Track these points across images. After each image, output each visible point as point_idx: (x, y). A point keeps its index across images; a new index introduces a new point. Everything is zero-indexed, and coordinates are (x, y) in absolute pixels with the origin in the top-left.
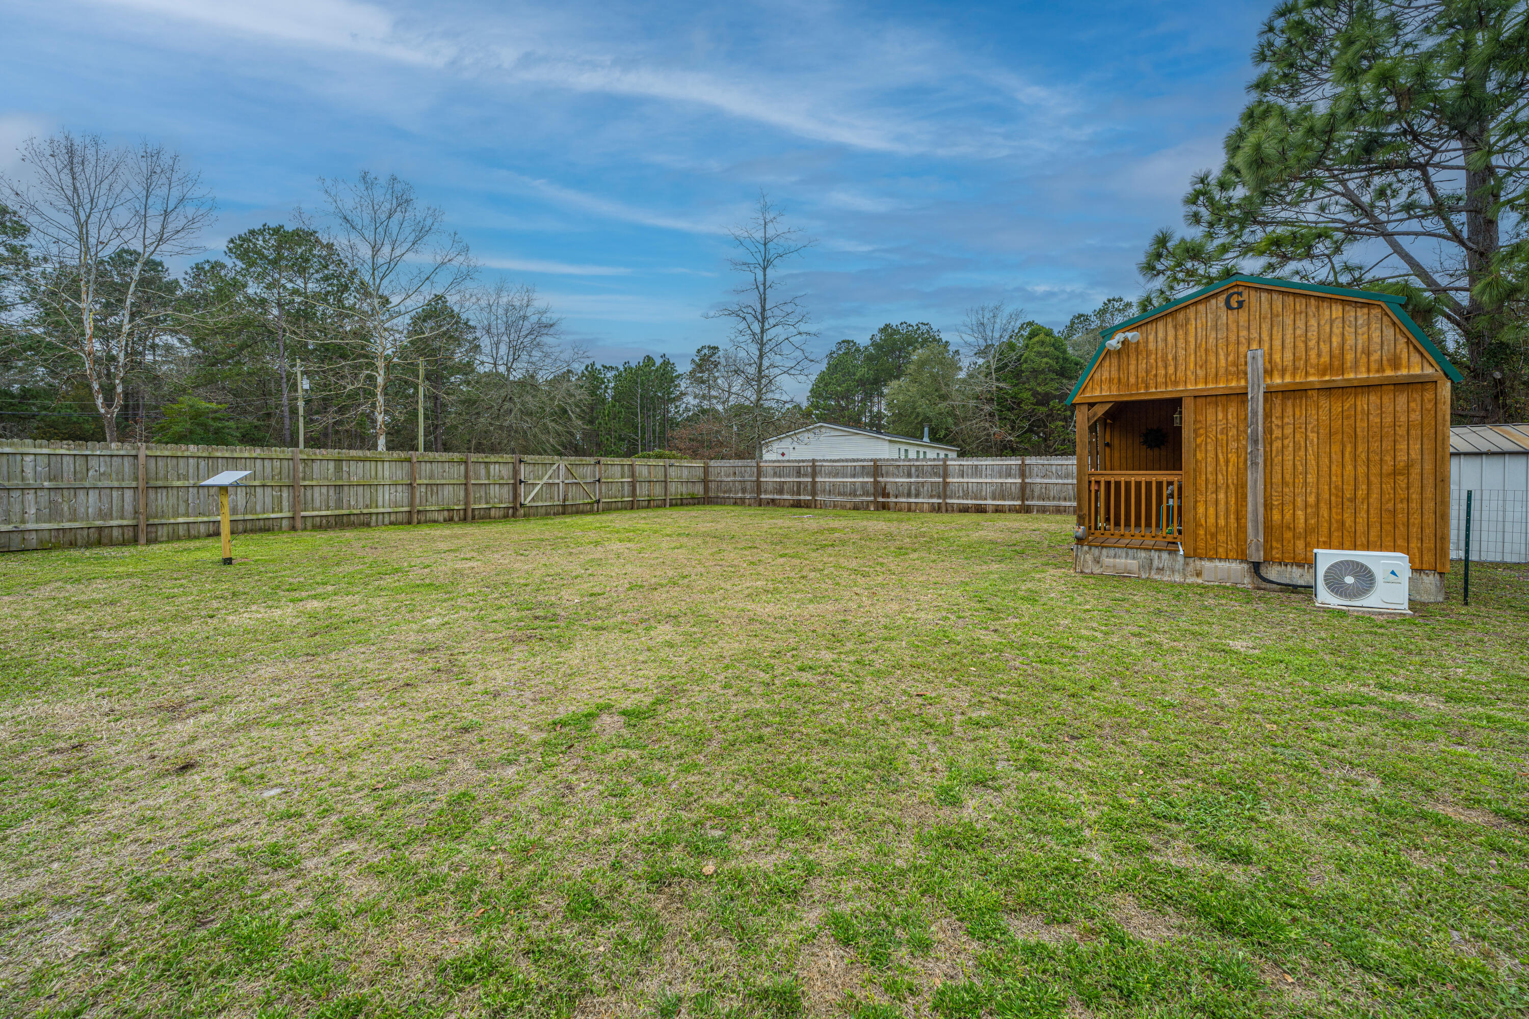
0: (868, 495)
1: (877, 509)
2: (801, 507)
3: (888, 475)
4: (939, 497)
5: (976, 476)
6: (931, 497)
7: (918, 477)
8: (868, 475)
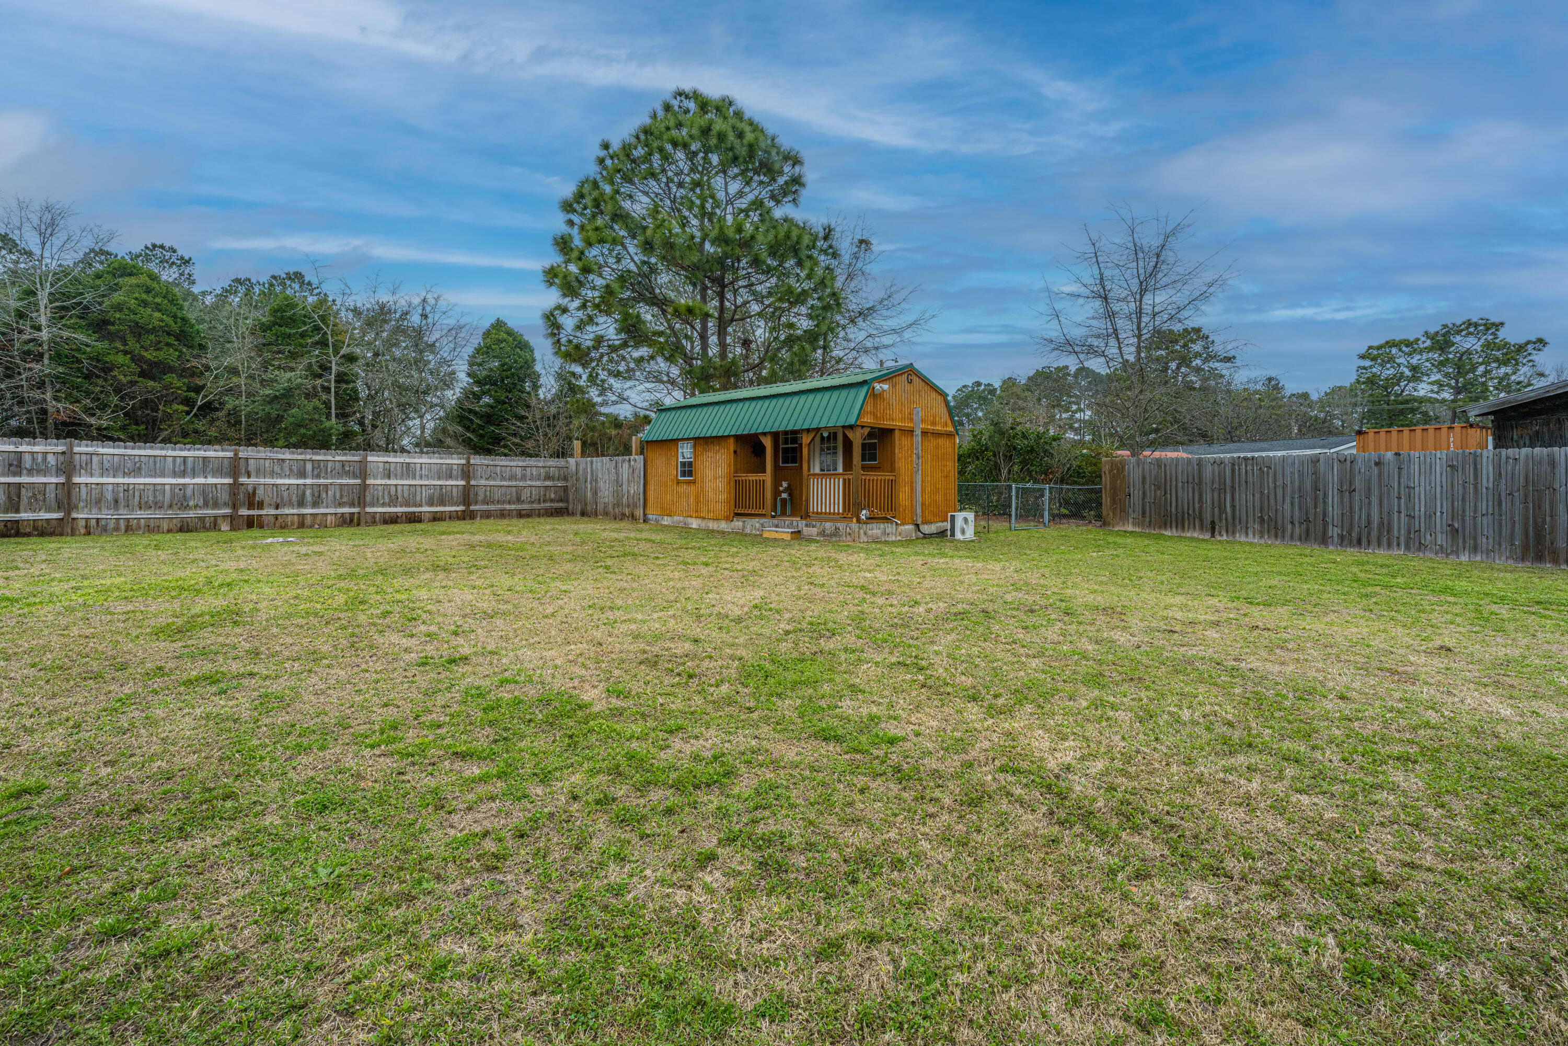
0: (216, 505)
1: (233, 528)
2: (18, 534)
3: (259, 473)
4: (352, 505)
5: (408, 478)
6: (341, 505)
7: (318, 476)
8: (218, 472)
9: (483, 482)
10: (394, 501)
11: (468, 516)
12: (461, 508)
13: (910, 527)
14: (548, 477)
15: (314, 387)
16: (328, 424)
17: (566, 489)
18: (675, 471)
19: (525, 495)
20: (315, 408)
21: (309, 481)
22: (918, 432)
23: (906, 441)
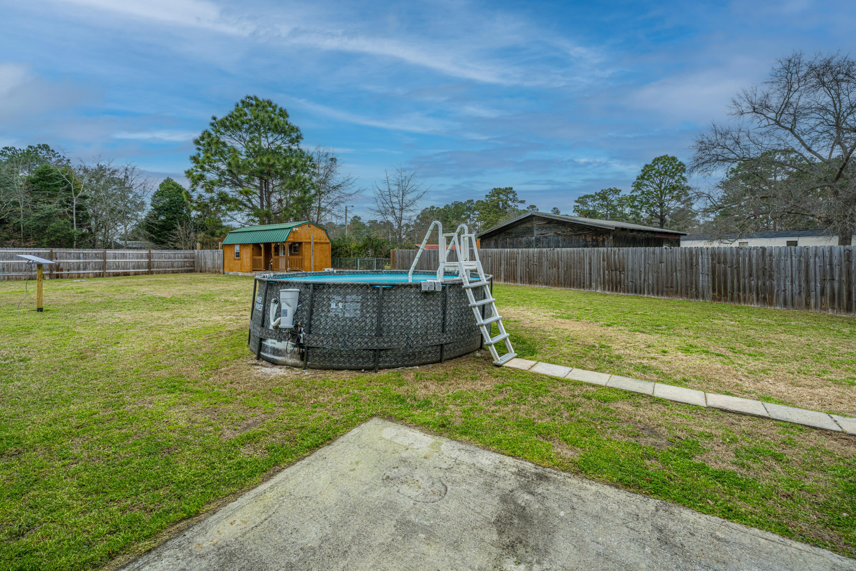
9: (156, 260)
10: (118, 267)
11: (150, 273)
12: (147, 270)
14: (185, 258)
15: (64, 213)
16: (72, 231)
17: (194, 262)
18: (234, 256)
19: (175, 264)
20: (65, 223)
21: (82, 261)
22: (313, 243)
23: (308, 246)
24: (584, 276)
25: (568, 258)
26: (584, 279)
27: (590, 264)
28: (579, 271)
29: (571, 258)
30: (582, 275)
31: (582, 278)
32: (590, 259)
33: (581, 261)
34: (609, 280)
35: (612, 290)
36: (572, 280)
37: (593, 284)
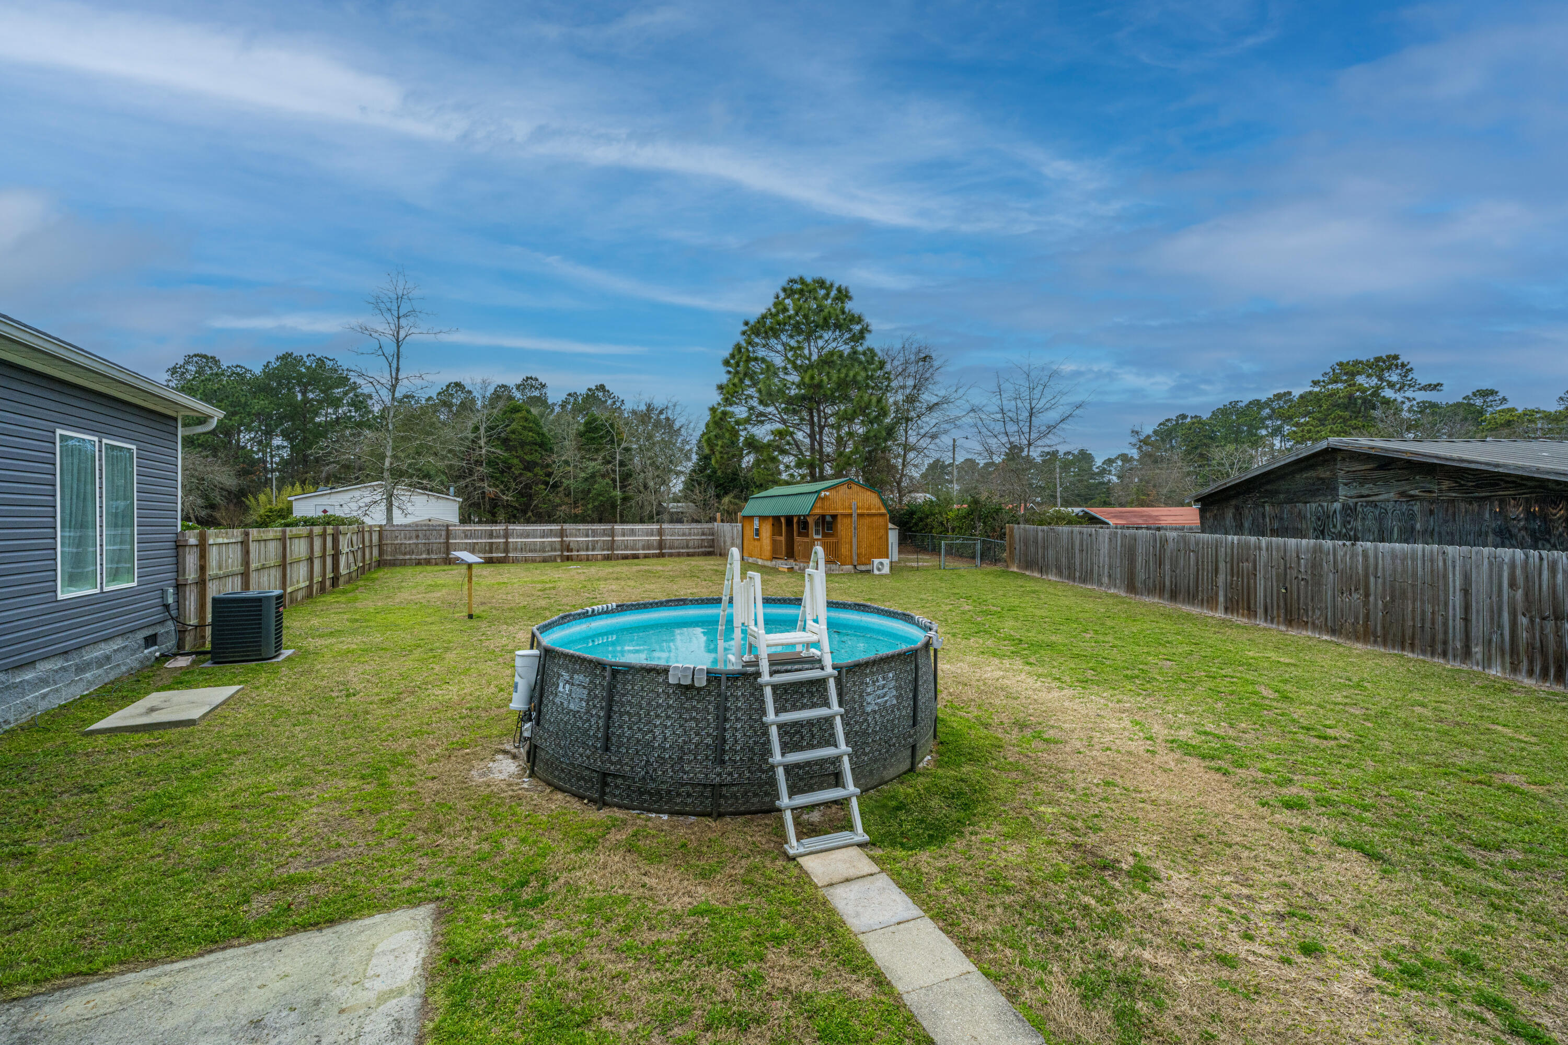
0: (555, 550)
1: (562, 561)
2: (493, 562)
3: (571, 535)
4: (608, 550)
5: (633, 536)
6: (603, 550)
7: (594, 536)
8: (556, 536)
9: (669, 538)
10: (626, 548)
11: (662, 555)
12: (658, 551)
13: (850, 567)
14: (703, 534)
15: (607, 471)
16: (614, 493)
17: (713, 540)
18: (752, 533)
19: (691, 544)
20: (607, 484)
21: (590, 539)
22: (855, 515)
23: (846, 521)
24: (1445, 624)
25: (1395, 570)
26: (1446, 632)
27: (1466, 592)
28: (1429, 608)
29: (1405, 571)
30: (1440, 619)
31: (1439, 627)
32: (1467, 578)
33: (1438, 580)
34: (1530, 646)
35: (1545, 675)
36: (1409, 632)
37: (1477, 650)
